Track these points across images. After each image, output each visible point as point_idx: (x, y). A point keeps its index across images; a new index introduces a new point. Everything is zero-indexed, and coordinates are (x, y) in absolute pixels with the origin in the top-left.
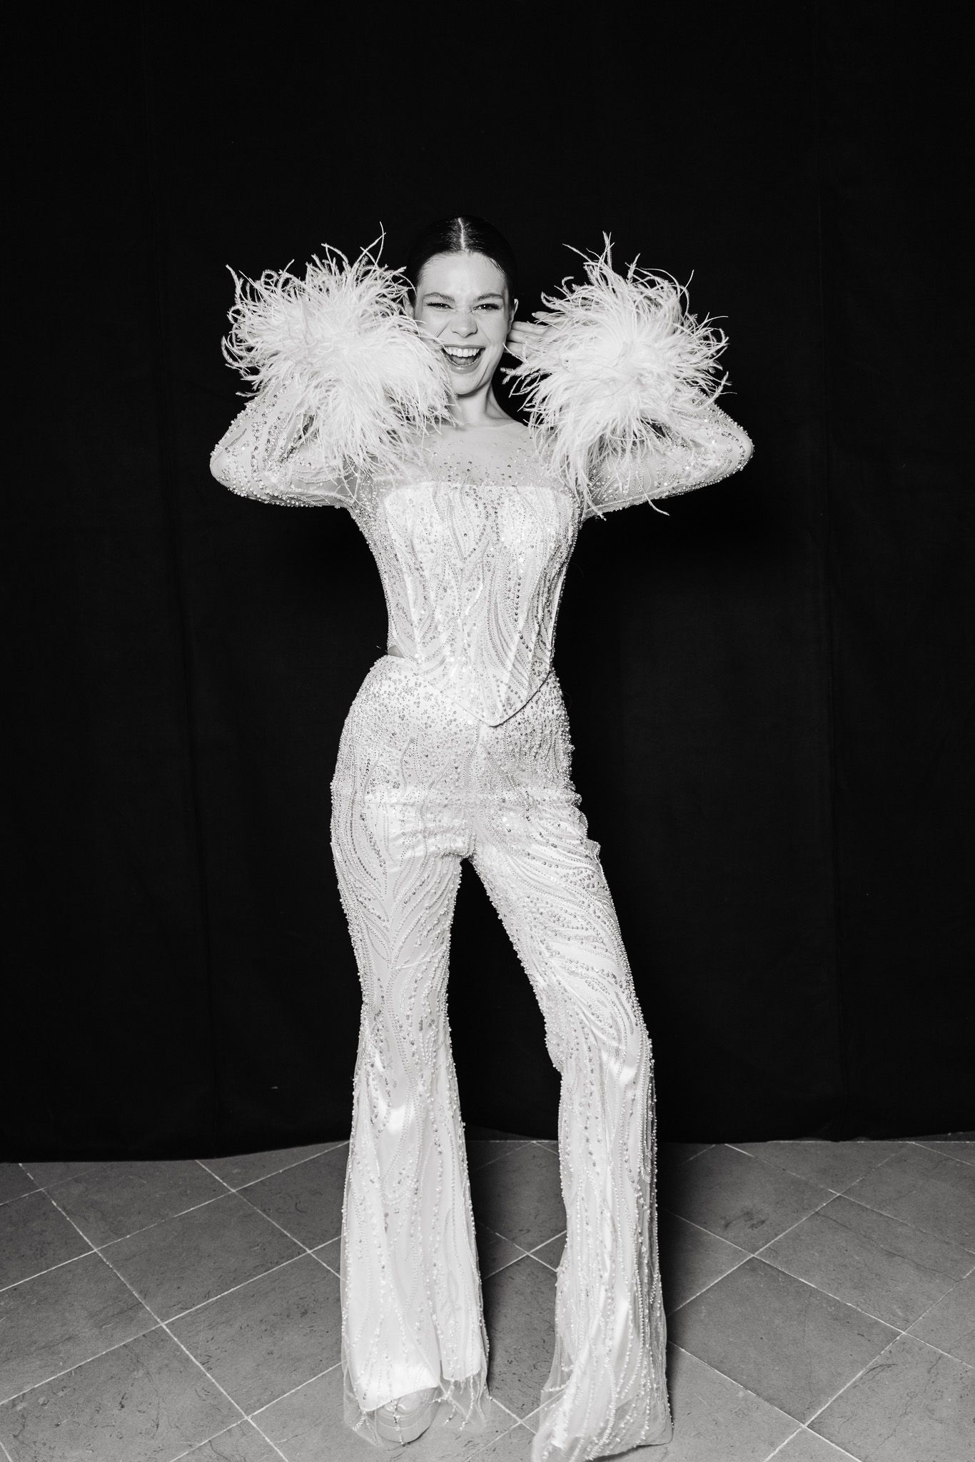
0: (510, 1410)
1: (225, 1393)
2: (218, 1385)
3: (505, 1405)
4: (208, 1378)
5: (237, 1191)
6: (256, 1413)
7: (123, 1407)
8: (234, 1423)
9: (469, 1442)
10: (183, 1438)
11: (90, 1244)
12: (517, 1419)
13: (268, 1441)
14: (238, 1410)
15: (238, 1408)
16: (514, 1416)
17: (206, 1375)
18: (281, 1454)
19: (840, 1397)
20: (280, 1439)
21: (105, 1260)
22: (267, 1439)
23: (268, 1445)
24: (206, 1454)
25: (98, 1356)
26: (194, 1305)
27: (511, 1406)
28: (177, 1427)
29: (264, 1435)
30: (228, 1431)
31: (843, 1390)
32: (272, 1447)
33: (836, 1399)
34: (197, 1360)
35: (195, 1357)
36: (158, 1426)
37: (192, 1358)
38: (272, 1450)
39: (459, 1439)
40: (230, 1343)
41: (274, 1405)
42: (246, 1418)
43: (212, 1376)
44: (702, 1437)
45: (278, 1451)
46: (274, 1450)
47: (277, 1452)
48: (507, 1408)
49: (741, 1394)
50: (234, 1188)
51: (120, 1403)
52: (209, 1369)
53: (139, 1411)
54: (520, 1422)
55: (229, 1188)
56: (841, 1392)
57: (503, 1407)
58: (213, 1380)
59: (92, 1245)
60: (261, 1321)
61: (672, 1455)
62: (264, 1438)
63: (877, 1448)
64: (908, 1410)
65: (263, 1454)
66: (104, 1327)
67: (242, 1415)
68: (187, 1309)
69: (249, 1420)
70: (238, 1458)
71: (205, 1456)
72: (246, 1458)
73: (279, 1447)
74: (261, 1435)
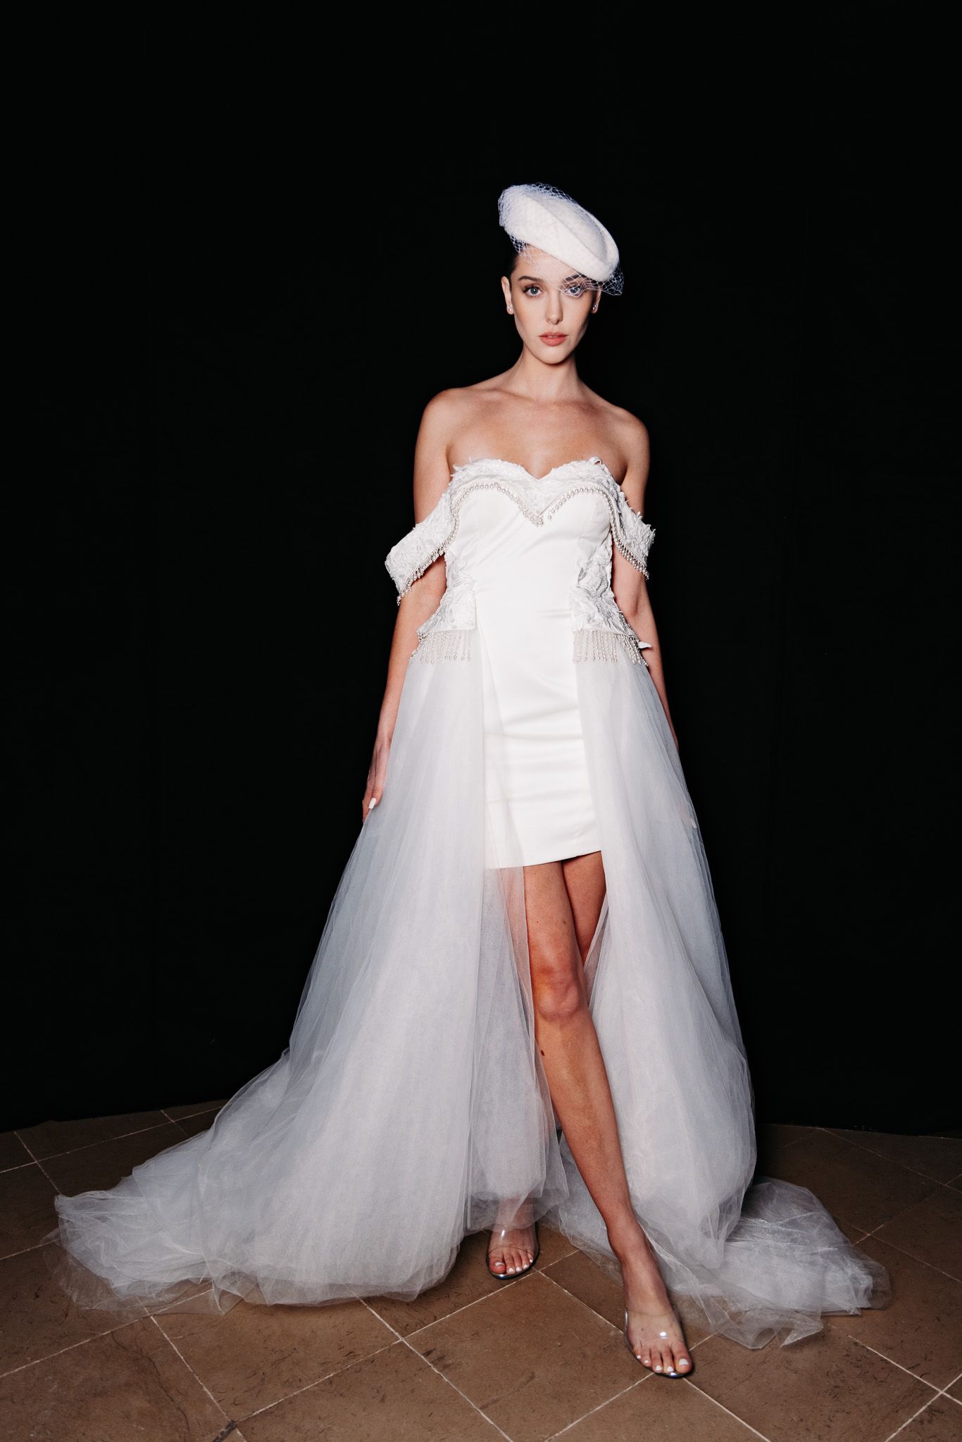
0: (393, 1328)
3: (390, 1325)
5: (176, 1122)
7: (37, 1297)
8: (136, 1319)
9: (351, 1353)
10: (88, 1328)
11: (32, 1156)
12: (399, 1337)
13: (166, 1336)
16: (397, 1334)
18: (175, 1348)
19: (705, 1343)
20: (176, 1336)
21: (43, 1171)
23: (164, 1340)
24: (105, 1343)
25: (22, 1252)
27: (396, 1325)
28: (84, 1318)
29: (162, 1331)
30: (130, 1325)
31: (708, 1338)
33: (701, 1344)
36: (66, 1315)
38: (166, 1344)
39: (342, 1350)
42: (149, 1315)
44: (568, 1367)
46: (169, 1344)
47: (172, 1347)
48: (391, 1326)
49: (612, 1333)
50: (174, 1119)
51: (36, 1293)
53: (52, 1302)
54: (401, 1339)
55: (170, 1119)
56: (706, 1339)
57: (388, 1326)
59: (34, 1158)
61: (536, 1379)
62: (162, 1333)
63: (731, 1389)
64: (767, 1360)
65: (159, 1347)
66: (32, 1228)
67: (145, 1313)
69: (152, 1317)
70: (135, 1348)
71: (106, 1345)
72: (143, 1350)
73: (176, 1342)
74: (160, 1331)
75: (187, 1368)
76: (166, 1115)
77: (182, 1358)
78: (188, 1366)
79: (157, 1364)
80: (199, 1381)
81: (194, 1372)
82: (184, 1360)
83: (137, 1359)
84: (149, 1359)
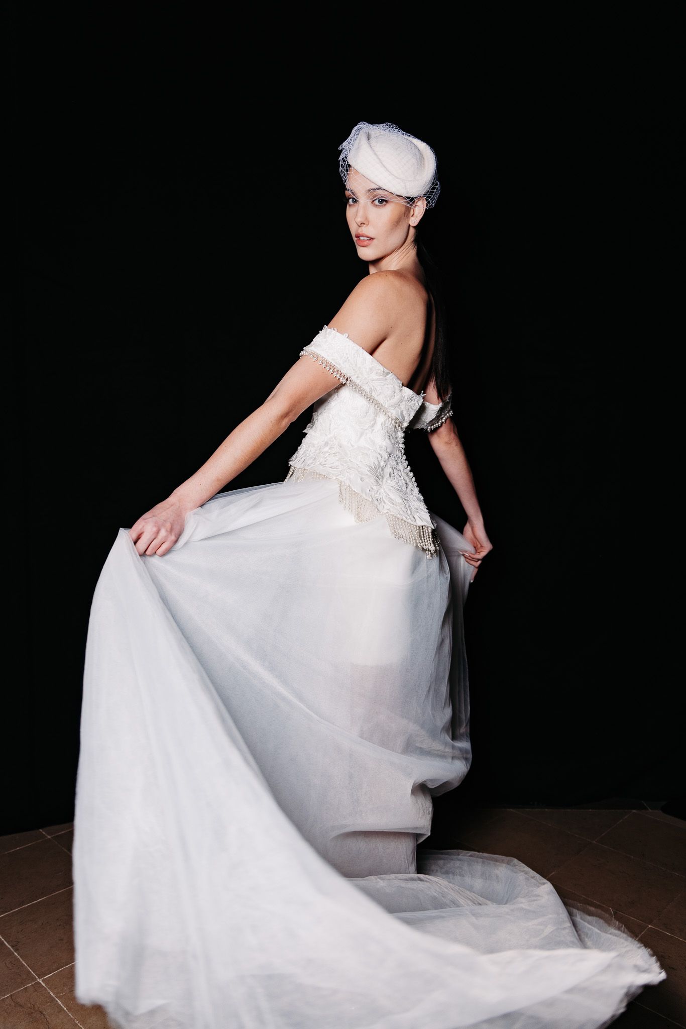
1: (26, 965)
2: (21, 960)
4: (15, 955)
5: (52, 838)
6: (46, 977)
8: (29, 984)
13: (52, 994)
14: (33, 975)
15: (33, 973)
17: (14, 954)
18: (60, 1003)
20: (60, 993)
22: (51, 993)
23: (51, 997)
24: (7, 1003)
26: (11, 910)
29: (49, 991)
30: (25, 989)
32: (54, 998)
34: (9, 945)
35: (8, 943)
37: (6, 943)
40: (33, 934)
41: (58, 972)
42: (38, 980)
43: (18, 954)
45: (58, 1000)
46: (55, 1000)
47: (57, 1002)
50: (50, 836)
52: (16, 950)
55: (47, 835)
58: (19, 957)
60: (58, 919)
62: (49, 993)
65: (48, 1002)
67: (36, 978)
68: (6, 912)
69: (41, 982)
70: (29, 1005)
71: (7, 1005)
72: (35, 1006)
73: (59, 998)
74: (47, 991)
75: (69, 1015)
76: (44, 833)
77: (65, 1009)
78: (70, 1014)
79: (46, 1016)
80: (79, 1024)
81: (75, 1018)
82: (66, 1010)
83: (32, 1013)
84: (41, 1012)
